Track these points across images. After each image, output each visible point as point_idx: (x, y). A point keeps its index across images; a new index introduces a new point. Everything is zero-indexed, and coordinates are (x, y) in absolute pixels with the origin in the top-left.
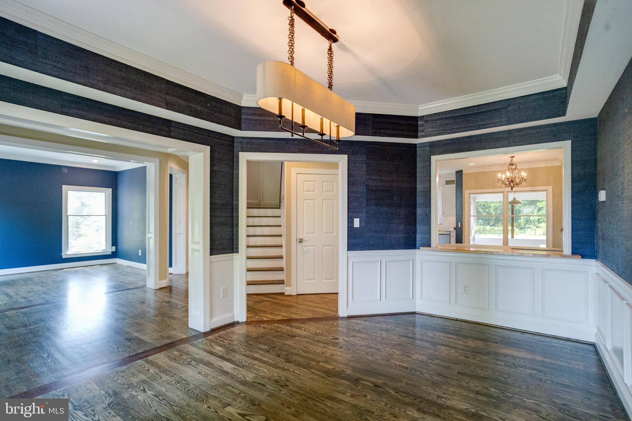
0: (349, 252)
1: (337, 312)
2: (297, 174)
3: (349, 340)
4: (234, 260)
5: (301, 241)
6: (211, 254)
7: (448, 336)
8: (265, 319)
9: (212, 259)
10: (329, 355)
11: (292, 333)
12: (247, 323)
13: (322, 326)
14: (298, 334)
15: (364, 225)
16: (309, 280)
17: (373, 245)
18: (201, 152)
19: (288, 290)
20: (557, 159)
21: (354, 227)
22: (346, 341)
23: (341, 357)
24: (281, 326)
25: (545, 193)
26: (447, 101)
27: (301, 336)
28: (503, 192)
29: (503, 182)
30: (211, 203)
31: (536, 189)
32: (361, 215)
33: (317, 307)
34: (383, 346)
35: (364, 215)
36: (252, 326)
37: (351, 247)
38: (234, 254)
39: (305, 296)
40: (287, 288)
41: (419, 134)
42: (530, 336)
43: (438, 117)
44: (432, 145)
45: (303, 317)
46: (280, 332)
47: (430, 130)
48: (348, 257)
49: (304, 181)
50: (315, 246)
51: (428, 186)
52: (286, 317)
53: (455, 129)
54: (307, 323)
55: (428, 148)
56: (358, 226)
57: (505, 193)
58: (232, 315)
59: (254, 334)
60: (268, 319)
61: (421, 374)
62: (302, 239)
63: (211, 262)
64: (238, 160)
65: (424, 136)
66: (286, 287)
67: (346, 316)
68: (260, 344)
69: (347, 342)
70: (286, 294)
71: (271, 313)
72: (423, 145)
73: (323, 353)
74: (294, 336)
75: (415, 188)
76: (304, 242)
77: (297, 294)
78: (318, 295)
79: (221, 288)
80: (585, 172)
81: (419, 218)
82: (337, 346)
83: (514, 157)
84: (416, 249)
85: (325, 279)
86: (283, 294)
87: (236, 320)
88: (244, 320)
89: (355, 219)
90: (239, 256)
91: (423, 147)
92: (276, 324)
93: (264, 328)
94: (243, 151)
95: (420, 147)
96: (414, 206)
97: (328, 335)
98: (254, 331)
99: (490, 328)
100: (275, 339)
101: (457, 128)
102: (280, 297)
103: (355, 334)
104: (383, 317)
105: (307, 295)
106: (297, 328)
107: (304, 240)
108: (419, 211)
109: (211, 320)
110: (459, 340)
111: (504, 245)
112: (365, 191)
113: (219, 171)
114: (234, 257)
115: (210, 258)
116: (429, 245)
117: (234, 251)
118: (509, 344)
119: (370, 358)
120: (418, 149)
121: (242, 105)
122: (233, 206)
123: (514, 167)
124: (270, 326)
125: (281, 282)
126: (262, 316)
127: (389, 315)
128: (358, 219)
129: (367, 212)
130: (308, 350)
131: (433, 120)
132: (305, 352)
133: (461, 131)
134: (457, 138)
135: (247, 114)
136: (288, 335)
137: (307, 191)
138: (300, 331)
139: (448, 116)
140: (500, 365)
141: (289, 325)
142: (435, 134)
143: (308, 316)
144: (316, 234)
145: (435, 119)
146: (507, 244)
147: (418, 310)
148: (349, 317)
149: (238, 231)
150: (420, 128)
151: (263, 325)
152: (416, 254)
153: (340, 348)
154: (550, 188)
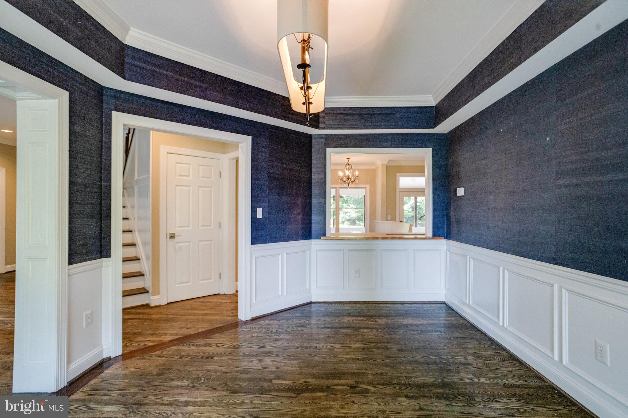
0: (253, 246)
1: (237, 316)
2: (168, 153)
3: (278, 345)
4: (103, 268)
5: (172, 237)
6: (70, 263)
7: (359, 318)
8: (150, 344)
9: (71, 271)
10: (273, 368)
11: (204, 353)
12: (125, 356)
13: (233, 335)
14: (213, 353)
15: (266, 215)
16: (183, 283)
17: (275, 237)
18: (54, 98)
19: (154, 300)
20: (373, 164)
21: (257, 218)
22: (275, 347)
23: (289, 367)
24: (180, 347)
25: (364, 190)
26: (348, 98)
27: (220, 355)
28: (336, 188)
29: (342, 179)
30: (70, 182)
31: (359, 187)
32: (262, 204)
33: (206, 314)
34: (316, 343)
35: (267, 204)
36: (138, 359)
37: (255, 240)
38: (104, 259)
39: (178, 304)
40: (153, 298)
41: (321, 125)
42: (408, 305)
43: (339, 112)
44: (328, 137)
45: (200, 331)
46: (187, 356)
47: (331, 123)
48: (251, 252)
49: (177, 163)
50: (190, 242)
51: (323, 177)
52: (176, 334)
53: (354, 125)
54: (212, 336)
55: (323, 140)
56: (261, 217)
57: (337, 188)
58: (99, 351)
59: (150, 369)
60: (154, 344)
61: (374, 361)
62: (174, 234)
63: (69, 275)
64: (111, 123)
65: (324, 128)
66: (152, 295)
67: (250, 319)
68: (172, 380)
69: (278, 348)
70: (153, 304)
71: (152, 334)
72: (320, 137)
73: (264, 368)
74: (212, 357)
75: (310, 178)
76: (175, 237)
77: (168, 303)
78: (195, 300)
79: (84, 313)
80: (440, 174)
81: (314, 209)
82: (272, 355)
83: (350, 158)
84: (311, 239)
85: (202, 280)
86: (147, 306)
87: (105, 356)
88: (119, 351)
89: (258, 209)
90: (111, 262)
91: (318, 138)
92: (173, 348)
93: (159, 356)
94: (118, 110)
95: (316, 139)
96: (309, 196)
97: (249, 345)
98: (147, 364)
99: (379, 305)
100: (189, 368)
101: (356, 125)
102: (147, 311)
103: (277, 337)
104: (286, 312)
105: (182, 302)
106: (206, 346)
107: (176, 235)
108: (314, 201)
109: (68, 368)
110: (369, 321)
111: (336, 232)
112: (267, 178)
113: (82, 134)
114: (103, 263)
115: (69, 270)
116: (325, 235)
117: (104, 254)
118: (405, 315)
119: (316, 358)
120: (313, 140)
121: (126, 43)
122: (101, 188)
123: (350, 167)
124: (166, 352)
125: (143, 291)
126: (141, 341)
127: (291, 309)
128: (261, 209)
129: (269, 201)
130: (243, 369)
131: (334, 114)
132: (244, 374)
133: (360, 129)
134: (350, 135)
135: (133, 58)
136: (202, 358)
137: (179, 175)
138: (211, 348)
139: (347, 112)
140: (415, 334)
141: (191, 344)
142: (336, 127)
143: (205, 328)
144: (191, 228)
145: (336, 114)
146: (339, 232)
147: (314, 299)
148: (254, 320)
149: (109, 226)
150: (321, 120)
151: (155, 353)
152: (311, 244)
153: (275, 357)
154: (368, 186)
